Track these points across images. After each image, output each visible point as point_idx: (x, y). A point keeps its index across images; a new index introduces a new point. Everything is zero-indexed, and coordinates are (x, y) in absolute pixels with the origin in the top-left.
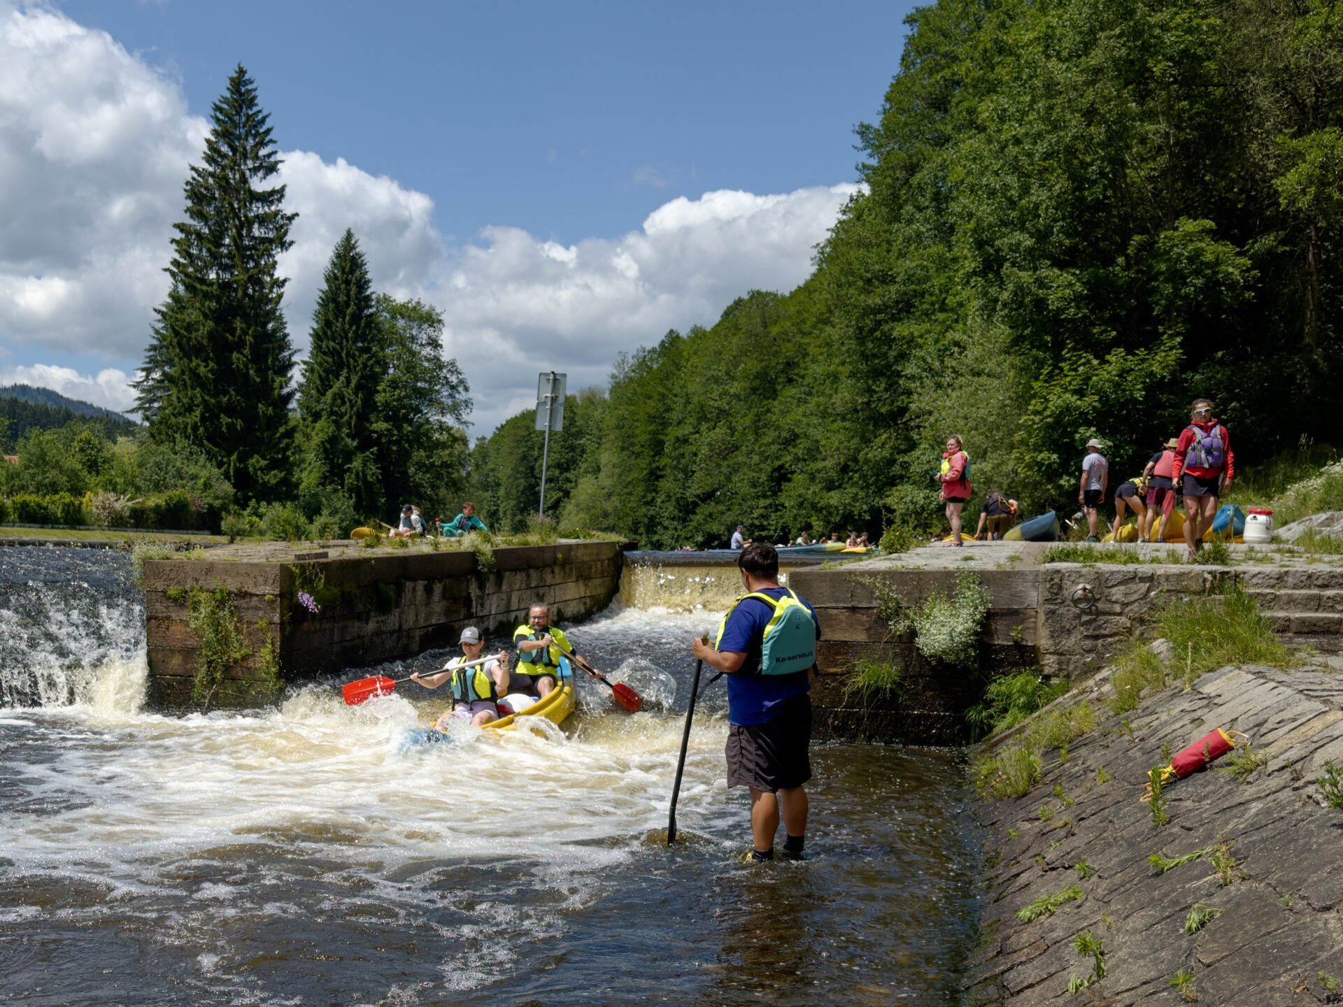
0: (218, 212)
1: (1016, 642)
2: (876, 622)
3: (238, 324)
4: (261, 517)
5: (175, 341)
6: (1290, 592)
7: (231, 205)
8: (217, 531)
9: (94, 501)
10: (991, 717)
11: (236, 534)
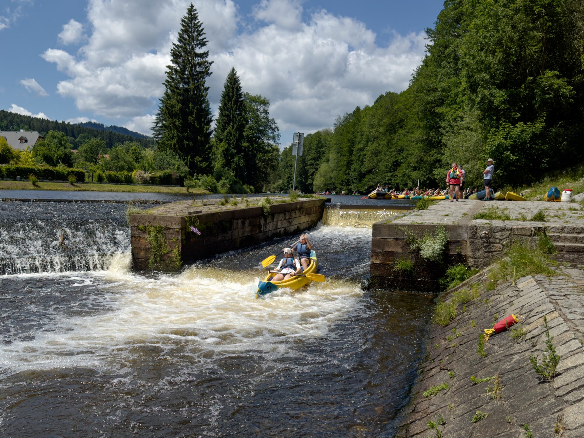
0: (183, 61)
1: (458, 253)
2: (405, 245)
3: (191, 105)
4: (199, 180)
5: (167, 112)
6: (565, 235)
7: (188, 58)
8: (182, 185)
9: (136, 174)
10: (448, 282)
11: (189, 187)
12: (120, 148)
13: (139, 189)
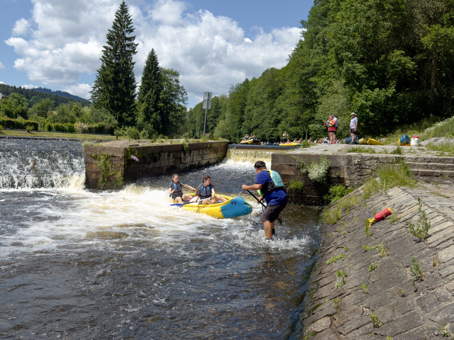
0: (116, 43)
1: (338, 176)
2: (297, 169)
3: (121, 75)
4: (125, 130)
5: (103, 80)
6: (419, 163)
7: (120, 41)
8: (113, 134)
9: (78, 125)
10: (330, 198)
11: (118, 135)
12: (65, 106)
13: (79, 136)
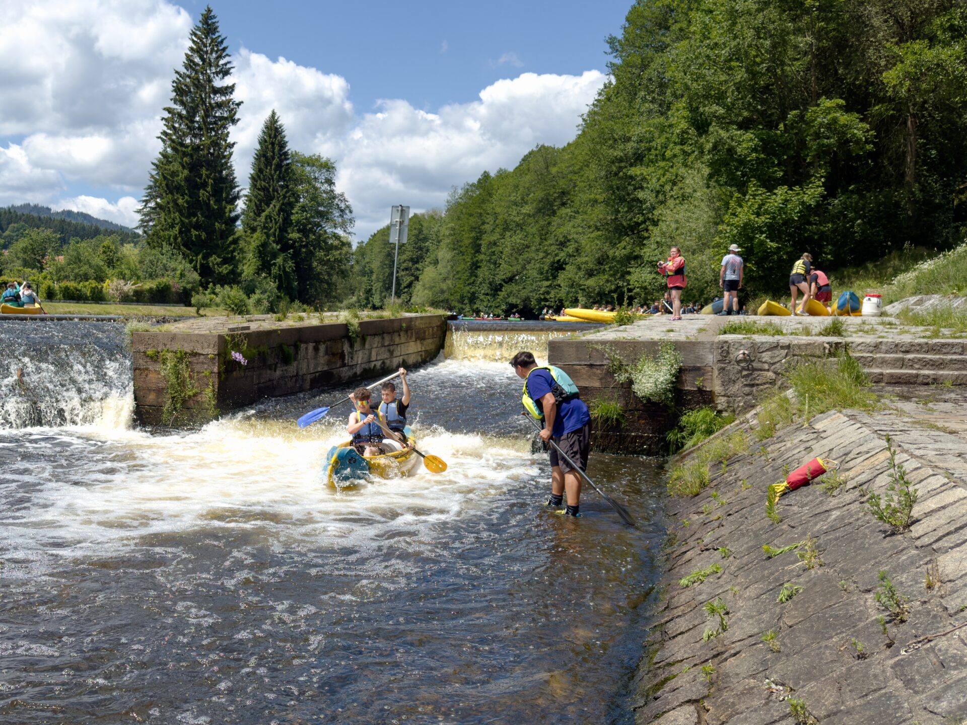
0: (193, 100)
1: (699, 388)
2: (606, 374)
3: (204, 172)
4: (217, 294)
5: (164, 182)
6: (883, 355)
7: (201, 95)
8: (189, 304)
9: (111, 286)
10: (683, 438)
11: (201, 306)
13: (115, 310)
